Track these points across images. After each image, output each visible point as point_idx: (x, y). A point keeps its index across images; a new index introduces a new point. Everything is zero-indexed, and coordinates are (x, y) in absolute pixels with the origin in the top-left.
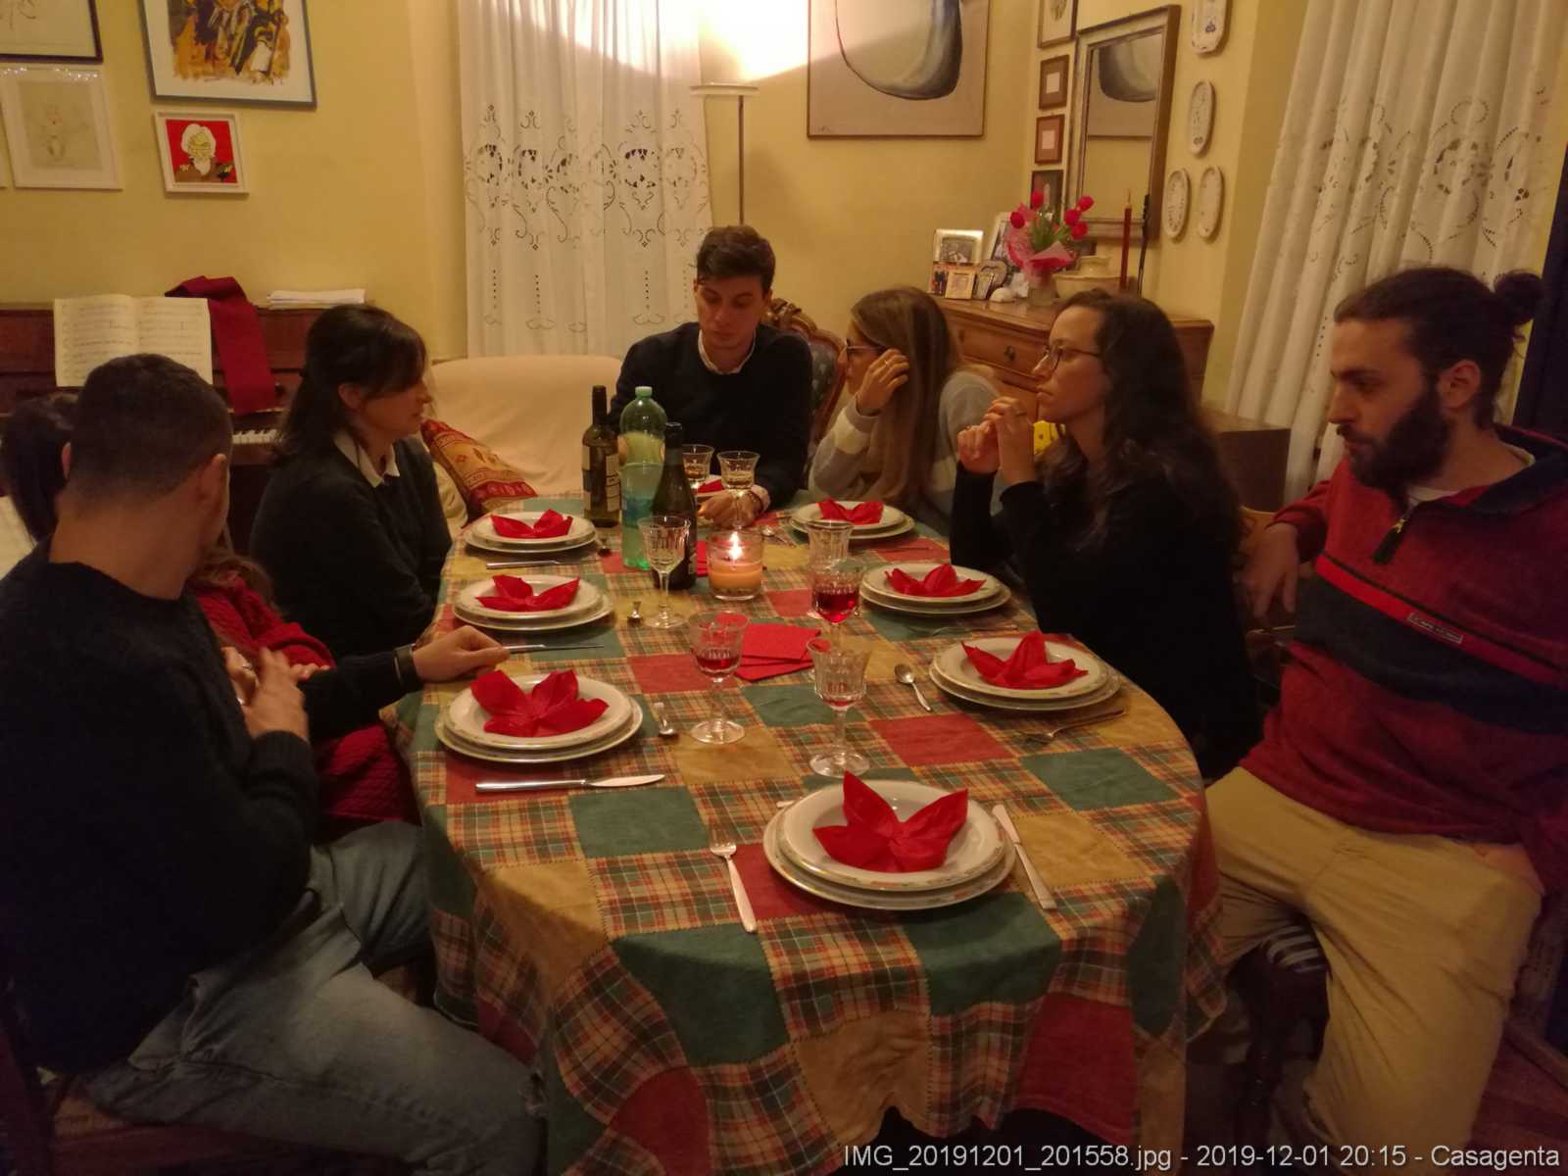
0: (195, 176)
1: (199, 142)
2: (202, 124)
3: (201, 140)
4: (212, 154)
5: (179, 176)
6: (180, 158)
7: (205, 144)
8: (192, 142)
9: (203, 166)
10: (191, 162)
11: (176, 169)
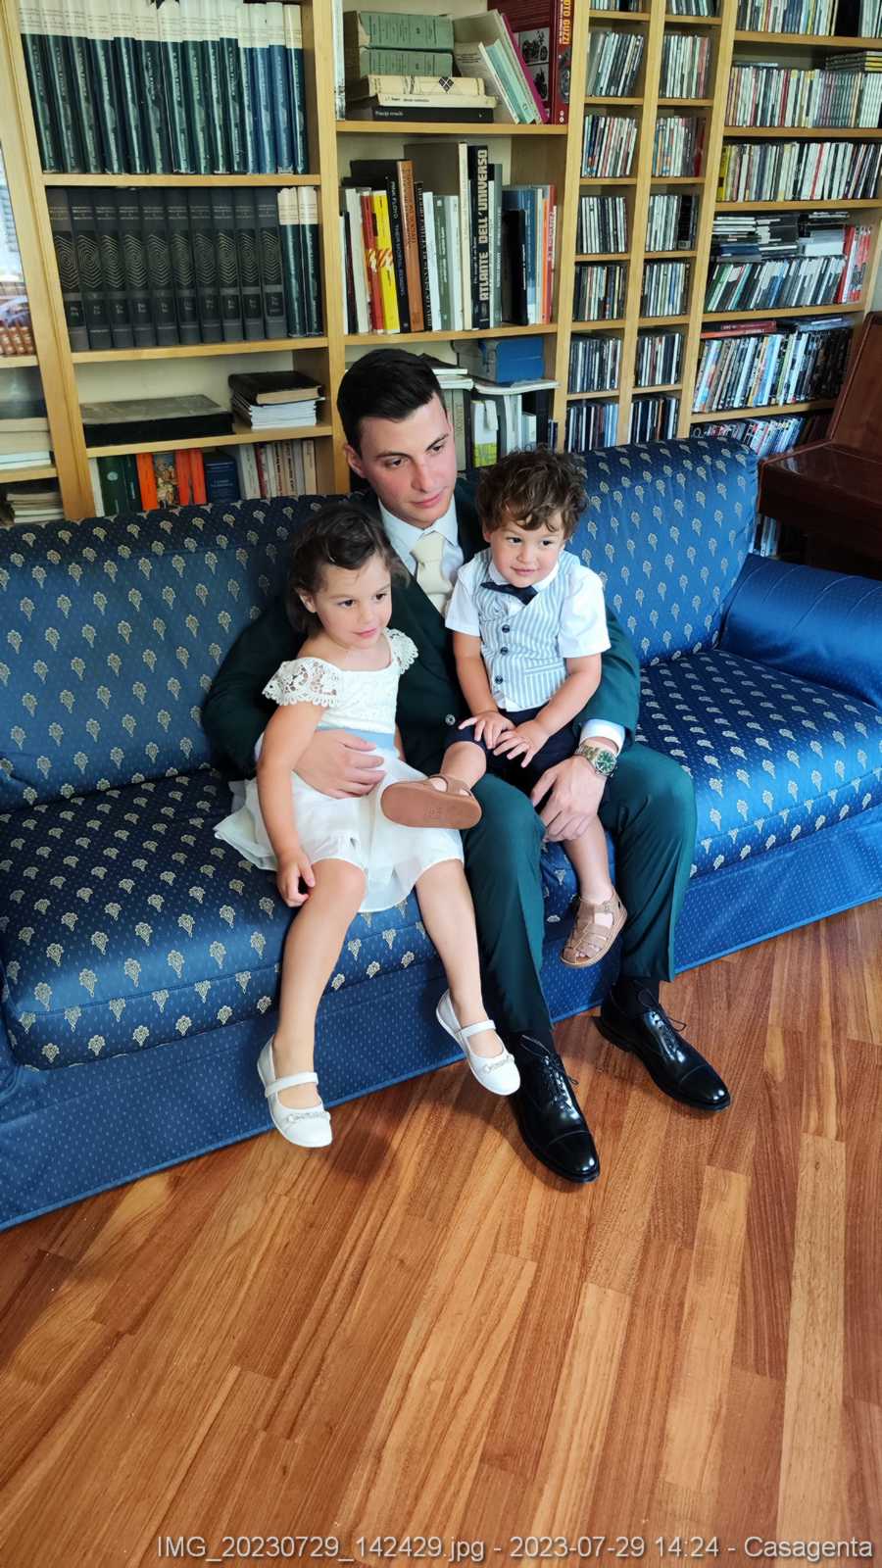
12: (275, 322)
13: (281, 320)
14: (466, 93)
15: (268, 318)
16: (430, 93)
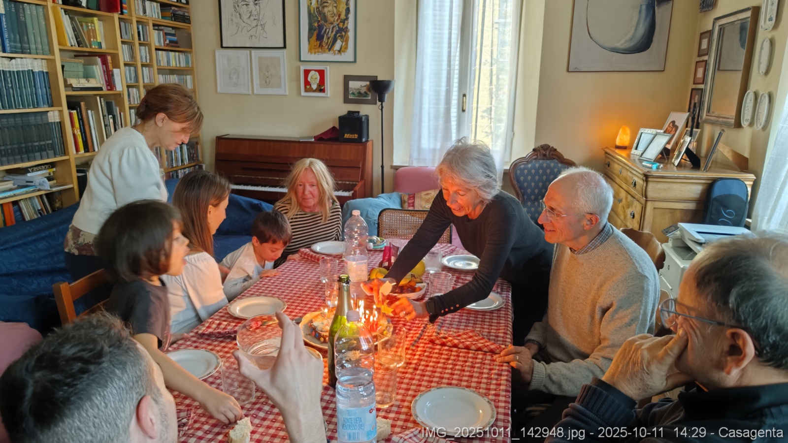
0: (311, 90)
1: (314, 78)
2: (316, 71)
3: (315, 77)
4: (318, 82)
5: (306, 90)
6: (307, 83)
7: (316, 78)
8: (312, 78)
9: (314, 87)
10: (310, 85)
11: (305, 87)
12: (51, 152)
13: (52, 151)
14: (93, 83)
15: (48, 151)
16: (84, 83)
